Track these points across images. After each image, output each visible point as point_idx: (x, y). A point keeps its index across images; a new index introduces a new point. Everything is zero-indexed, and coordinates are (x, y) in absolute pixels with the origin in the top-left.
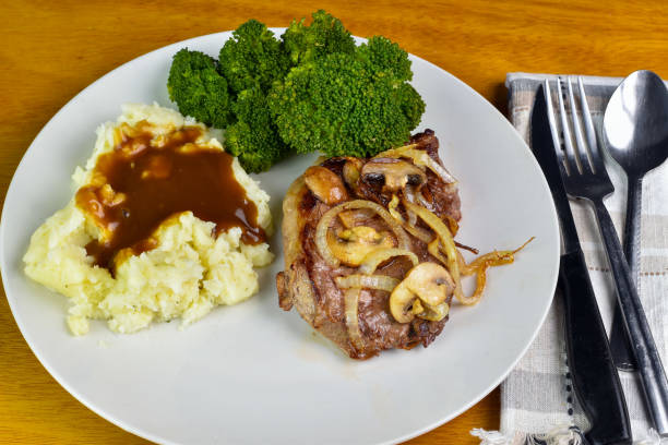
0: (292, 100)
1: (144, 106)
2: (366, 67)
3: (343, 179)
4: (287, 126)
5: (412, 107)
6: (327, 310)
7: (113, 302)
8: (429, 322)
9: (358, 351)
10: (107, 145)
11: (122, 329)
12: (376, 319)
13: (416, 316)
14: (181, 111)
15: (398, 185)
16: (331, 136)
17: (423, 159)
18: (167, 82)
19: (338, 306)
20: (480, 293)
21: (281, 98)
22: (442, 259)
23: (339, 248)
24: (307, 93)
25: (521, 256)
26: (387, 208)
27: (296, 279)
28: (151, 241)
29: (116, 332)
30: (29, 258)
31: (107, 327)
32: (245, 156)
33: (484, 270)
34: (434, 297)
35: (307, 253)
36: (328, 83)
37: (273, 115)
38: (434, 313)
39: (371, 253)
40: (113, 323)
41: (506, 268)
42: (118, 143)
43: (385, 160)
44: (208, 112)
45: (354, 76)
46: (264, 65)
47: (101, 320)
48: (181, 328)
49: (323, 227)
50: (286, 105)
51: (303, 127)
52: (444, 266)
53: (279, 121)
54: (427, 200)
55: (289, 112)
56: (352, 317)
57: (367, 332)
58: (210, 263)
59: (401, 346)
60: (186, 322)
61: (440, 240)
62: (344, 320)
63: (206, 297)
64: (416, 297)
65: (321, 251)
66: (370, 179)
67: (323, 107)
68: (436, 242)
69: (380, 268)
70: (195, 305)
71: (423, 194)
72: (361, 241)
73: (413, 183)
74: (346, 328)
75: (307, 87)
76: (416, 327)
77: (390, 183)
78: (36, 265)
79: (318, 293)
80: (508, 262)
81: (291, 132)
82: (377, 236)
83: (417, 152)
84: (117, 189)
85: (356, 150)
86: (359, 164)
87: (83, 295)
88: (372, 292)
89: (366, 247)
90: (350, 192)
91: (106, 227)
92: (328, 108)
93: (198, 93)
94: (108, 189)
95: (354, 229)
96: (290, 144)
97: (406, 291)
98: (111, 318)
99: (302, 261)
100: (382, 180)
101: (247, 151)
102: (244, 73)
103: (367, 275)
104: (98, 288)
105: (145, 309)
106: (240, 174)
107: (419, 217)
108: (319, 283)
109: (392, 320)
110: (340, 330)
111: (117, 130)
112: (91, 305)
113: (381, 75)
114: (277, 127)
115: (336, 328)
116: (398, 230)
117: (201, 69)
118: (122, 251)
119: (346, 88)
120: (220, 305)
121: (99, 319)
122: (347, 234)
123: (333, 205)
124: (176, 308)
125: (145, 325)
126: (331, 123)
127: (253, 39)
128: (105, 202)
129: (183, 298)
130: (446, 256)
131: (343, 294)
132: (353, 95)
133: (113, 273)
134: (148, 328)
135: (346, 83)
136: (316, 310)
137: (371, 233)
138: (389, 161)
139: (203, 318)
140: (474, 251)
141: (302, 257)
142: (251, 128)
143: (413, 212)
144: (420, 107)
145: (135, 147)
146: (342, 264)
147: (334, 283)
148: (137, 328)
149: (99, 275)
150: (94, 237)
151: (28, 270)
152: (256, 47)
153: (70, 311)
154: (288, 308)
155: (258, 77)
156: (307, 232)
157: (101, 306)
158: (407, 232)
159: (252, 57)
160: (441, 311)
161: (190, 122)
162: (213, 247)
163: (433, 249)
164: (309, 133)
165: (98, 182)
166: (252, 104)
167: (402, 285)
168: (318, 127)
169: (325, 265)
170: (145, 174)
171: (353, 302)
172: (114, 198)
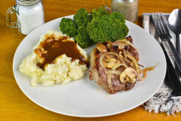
0: (93, 27)
1: (53, 31)
2: (113, 18)
3: (107, 47)
4: (91, 34)
5: (125, 30)
6: (103, 79)
7: (43, 77)
8: (131, 83)
9: (111, 91)
10: (43, 40)
11: (46, 85)
12: (116, 82)
13: (127, 82)
14: (63, 33)
15: (122, 48)
16: (103, 36)
17: (128, 43)
18: (59, 26)
19: (105, 78)
20: (145, 77)
21: (90, 27)
22: (134, 67)
23: (106, 64)
24: (97, 25)
25: (156, 68)
26: (118, 54)
27: (94, 72)
28: (54, 62)
29: (44, 86)
30: (21, 66)
31: (42, 85)
32: (80, 43)
33: (145, 72)
34: (132, 76)
35: (97, 65)
36: (103, 22)
37: (88, 32)
38: (132, 81)
39: (114, 65)
40: (43, 84)
41: (151, 71)
42: (46, 39)
43: (118, 42)
44: (70, 32)
45: (110, 21)
46: (85, 20)
47: (40, 83)
48: (62, 85)
49: (101, 58)
50: (91, 29)
51: (96, 34)
52: (135, 69)
53: (89, 34)
54: (130, 53)
55: (92, 30)
56: (109, 81)
57: (113, 86)
58: (70, 68)
59: (123, 90)
60: (63, 84)
61: (133, 62)
62: (107, 82)
63: (69, 77)
64: (127, 76)
65: (101, 65)
66: (114, 47)
67: (101, 28)
68: (132, 63)
69: (117, 69)
70: (66, 79)
71: (129, 51)
72: (112, 62)
73: (126, 48)
74: (108, 84)
75: (97, 24)
76: (127, 85)
77: (120, 48)
78: (22, 68)
79: (100, 75)
80: (152, 70)
81: (92, 36)
82: (116, 61)
83: (127, 41)
84: (45, 49)
85: (110, 40)
86: (111, 43)
87: (35, 76)
88: (115, 75)
89: (113, 64)
90: (109, 50)
91: (42, 58)
92: (102, 29)
93: (67, 27)
94: (43, 49)
95: (110, 59)
96: (92, 39)
97: (125, 74)
98: (43, 82)
99: (96, 67)
100: (117, 47)
101: (81, 42)
102: (80, 22)
103: (113, 71)
104: (39, 73)
105: (52, 80)
106: (79, 47)
107: (127, 57)
108: (100, 73)
109: (121, 83)
110: (106, 85)
111: (46, 35)
112: (37, 79)
113: (117, 20)
114: (89, 35)
115: (105, 84)
116: (122, 60)
117: (69, 21)
118: (46, 64)
119: (107, 24)
120: (73, 80)
121: (39, 83)
122: (108, 60)
123: (104, 53)
124: (61, 80)
125: (52, 84)
126: (103, 33)
127: (83, 13)
128: (42, 52)
129: (63, 77)
130: (135, 67)
131: (107, 76)
132: (109, 25)
133: (44, 70)
134: (53, 85)
135: (107, 22)
136: (100, 79)
137: (115, 60)
138: (119, 42)
139: (68, 83)
140: (143, 66)
141: (96, 66)
142: (82, 36)
143: (126, 55)
144: (127, 30)
145: (50, 40)
146: (106, 68)
147: (105, 73)
148: (50, 85)
149: (40, 70)
150: (39, 62)
151: (20, 70)
152: (83, 15)
153: (32, 80)
154: (92, 80)
155: (84, 23)
156: (97, 60)
157: (40, 79)
158: (124, 60)
159: (82, 18)
160: (134, 80)
161: (65, 35)
162: (71, 64)
163: (132, 64)
164: (97, 36)
165: (40, 47)
166: (82, 29)
167: (123, 72)
168: (100, 34)
169: (102, 68)
170: (53, 46)
171: (110, 77)
172: (44, 52)
